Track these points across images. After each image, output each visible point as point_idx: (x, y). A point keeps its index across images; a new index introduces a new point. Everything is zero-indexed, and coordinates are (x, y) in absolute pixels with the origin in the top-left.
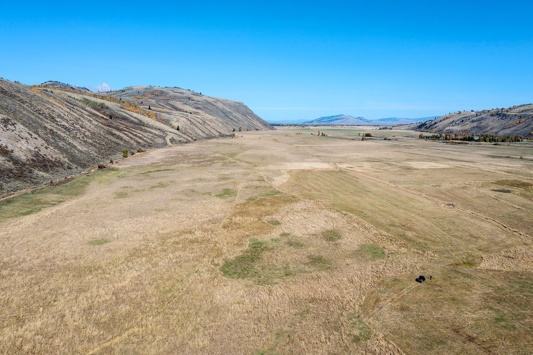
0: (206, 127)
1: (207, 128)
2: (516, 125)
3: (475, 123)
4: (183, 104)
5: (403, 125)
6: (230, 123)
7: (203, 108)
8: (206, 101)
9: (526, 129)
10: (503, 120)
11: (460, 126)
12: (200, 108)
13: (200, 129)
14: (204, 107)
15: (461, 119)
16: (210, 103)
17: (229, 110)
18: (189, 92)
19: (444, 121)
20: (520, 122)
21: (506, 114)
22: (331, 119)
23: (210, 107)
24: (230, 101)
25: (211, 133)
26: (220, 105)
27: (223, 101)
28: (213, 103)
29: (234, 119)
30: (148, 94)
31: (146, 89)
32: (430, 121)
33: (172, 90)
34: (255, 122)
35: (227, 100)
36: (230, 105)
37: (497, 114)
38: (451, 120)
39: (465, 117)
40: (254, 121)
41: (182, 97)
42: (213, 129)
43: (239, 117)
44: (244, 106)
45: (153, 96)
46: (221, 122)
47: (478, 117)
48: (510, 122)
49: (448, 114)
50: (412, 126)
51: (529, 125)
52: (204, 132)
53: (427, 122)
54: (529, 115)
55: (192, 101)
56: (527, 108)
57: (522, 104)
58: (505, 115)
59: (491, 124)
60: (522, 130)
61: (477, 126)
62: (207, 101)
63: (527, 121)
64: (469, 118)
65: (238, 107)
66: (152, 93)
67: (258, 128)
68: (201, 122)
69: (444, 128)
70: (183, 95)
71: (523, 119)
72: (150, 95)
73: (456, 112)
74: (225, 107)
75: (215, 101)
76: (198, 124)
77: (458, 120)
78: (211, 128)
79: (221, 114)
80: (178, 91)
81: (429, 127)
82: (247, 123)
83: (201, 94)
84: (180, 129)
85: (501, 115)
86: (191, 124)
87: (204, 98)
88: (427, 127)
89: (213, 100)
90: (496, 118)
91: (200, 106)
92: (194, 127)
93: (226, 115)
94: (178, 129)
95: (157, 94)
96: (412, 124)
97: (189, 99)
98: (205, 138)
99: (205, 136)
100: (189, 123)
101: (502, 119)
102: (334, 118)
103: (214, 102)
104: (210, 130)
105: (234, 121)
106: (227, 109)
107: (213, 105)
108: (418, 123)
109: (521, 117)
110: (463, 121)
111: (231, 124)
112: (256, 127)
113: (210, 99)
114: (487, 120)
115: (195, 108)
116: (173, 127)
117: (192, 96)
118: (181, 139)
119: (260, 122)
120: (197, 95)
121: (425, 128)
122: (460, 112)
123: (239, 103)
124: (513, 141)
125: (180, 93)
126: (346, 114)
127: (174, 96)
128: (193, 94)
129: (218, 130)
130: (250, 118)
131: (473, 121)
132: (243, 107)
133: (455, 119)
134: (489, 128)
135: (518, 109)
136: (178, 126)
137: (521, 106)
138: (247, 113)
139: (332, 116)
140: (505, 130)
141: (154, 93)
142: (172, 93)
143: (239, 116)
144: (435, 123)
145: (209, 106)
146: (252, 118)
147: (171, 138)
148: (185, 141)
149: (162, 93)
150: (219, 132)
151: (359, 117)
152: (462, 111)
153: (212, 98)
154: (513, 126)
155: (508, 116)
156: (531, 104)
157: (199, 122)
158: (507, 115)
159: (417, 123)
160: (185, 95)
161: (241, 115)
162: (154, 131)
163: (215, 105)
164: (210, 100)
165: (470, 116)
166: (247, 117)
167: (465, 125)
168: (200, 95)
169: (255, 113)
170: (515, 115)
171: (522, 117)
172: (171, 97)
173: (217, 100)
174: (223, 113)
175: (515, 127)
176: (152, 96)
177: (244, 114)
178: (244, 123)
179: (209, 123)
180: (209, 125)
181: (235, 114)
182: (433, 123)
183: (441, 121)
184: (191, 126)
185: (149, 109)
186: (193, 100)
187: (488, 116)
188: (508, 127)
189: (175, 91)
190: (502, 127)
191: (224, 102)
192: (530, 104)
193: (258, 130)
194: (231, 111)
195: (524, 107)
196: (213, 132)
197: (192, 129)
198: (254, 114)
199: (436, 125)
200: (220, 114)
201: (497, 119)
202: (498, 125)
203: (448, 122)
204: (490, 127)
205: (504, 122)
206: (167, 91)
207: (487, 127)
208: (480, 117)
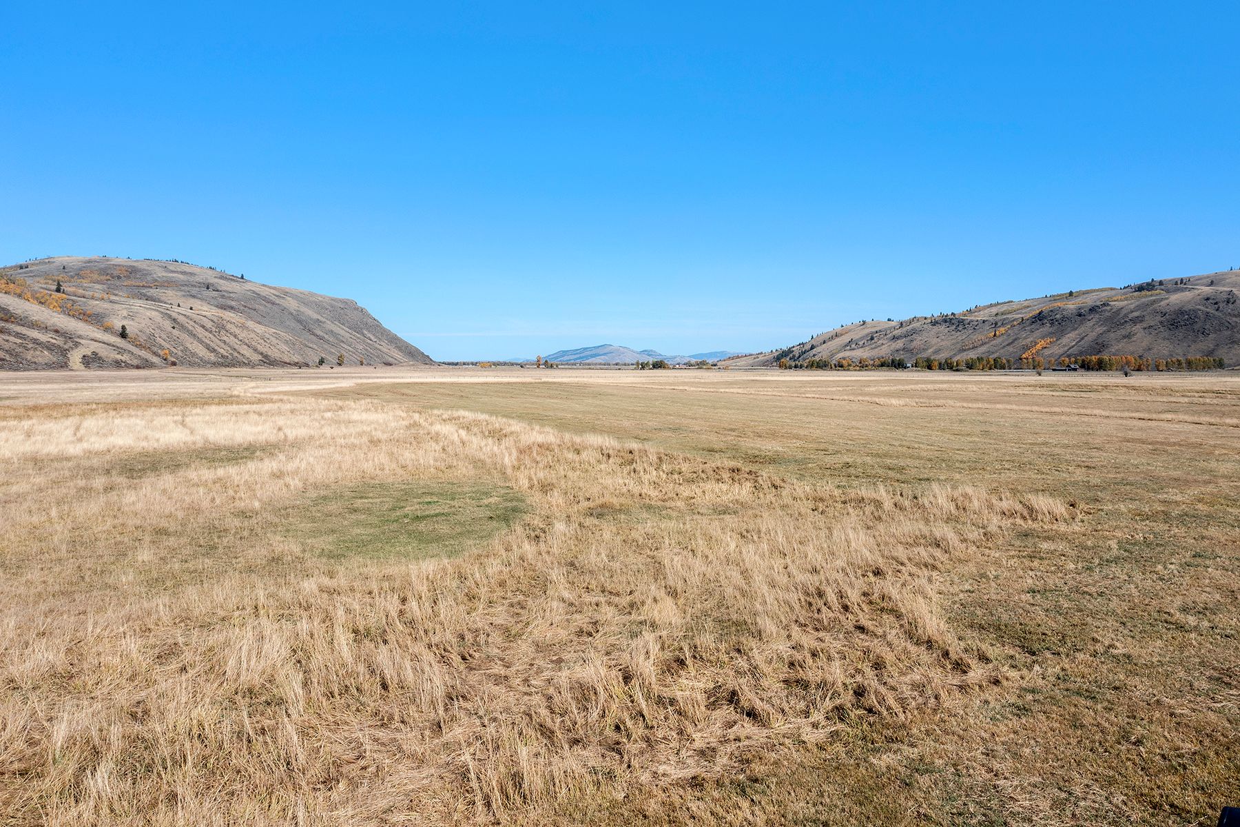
0: (225, 338)
1: (228, 341)
2: (987, 340)
3: (899, 341)
4: (184, 296)
5: (742, 357)
6: (314, 346)
7: (242, 308)
8: (254, 292)
9: (1011, 349)
10: (959, 333)
11: (867, 348)
12: (232, 308)
13: (201, 342)
14: (245, 307)
15: (867, 335)
16: (265, 299)
17: (316, 316)
18: (210, 272)
19: (830, 343)
20: (995, 335)
21: (963, 320)
22: (581, 355)
23: (262, 308)
24: (321, 296)
25: (236, 354)
26: (292, 304)
27: (302, 296)
28: (273, 298)
29: (326, 337)
30: (92, 272)
31: (89, 262)
32: (800, 344)
33: (162, 267)
34: (385, 347)
35: (312, 294)
36: (319, 306)
37: (946, 321)
38: (846, 339)
39: (877, 332)
40: (383, 344)
41: (188, 283)
42: (246, 344)
43: (342, 333)
44: (356, 309)
45: (104, 278)
46: (286, 342)
47: (905, 329)
48: (975, 337)
49: (838, 328)
50: (761, 358)
51: (1016, 339)
52: (214, 351)
53: (794, 347)
54: (1014, 320)
55: (214, 292)
56: (1005, 308)
57: (993, 302)
58: (961, 322)
59: (935, 341)
60: (1002, 351)
61: (904, 349)
62: (257, 294)
63: (1009, 332)
64: (884, 333)
65: (342, 311)
66: (103, 271)
67: (390, 359)
68: (209, 325)
69: (832, 355)
70: (192, 279)
71: (1002, 330)
72: (95, 276)
73: (857, 321)
74: (303, 309)
75: (277, 294)
76: (200, 330)
77: (862, 338)
78: (239, 343)
79: (293, 324)
80: (179, 270)
81: (799, 357)
82: (361, 347)
83: (242, 277)
84: (130, 335)
85: (953, 321)
86: (174, 328)
87: (248, 286)
88: (794, 356)
89: (272, 291)
90: (942, 328)
91: (233, 303)
92: (184, 336)
93: (306, 326)
94: (123, 335)
95: (116, 273)
96: (761, 353)
97: (208, 288)
98: (214, 364)
99: (212, 357)
100: (167, 325)
101: (957, 330)
102: (589, 353)
103: (277, 296)
104: (236, 347)
105: (327, 342)
106: (311, 313)
107: (273, 304)
108: (774, 351)
109: (996, 324)
110: (872, 339)
111: (316, 348)
112: (387, 357)
113: (267, 289)
114: (925, 334)
115: (217, 306)
116: (107, 329)
117: (216, 280)
118: (125, 357)
119: (400, 349)
120: (232, 279)
121: (790, 359)
122: (864, 322)
123: (344, 302)
124: (990, 369)
125: (184, 273)
126: (616, 344)
127: (164, 279)
128: (222, 278)
129: (260, 348)
130: (372, 338)
131: (895, 338)
132: (355, 312)
133: (855, 337)
134: (930, 351)
135: (986, 311)
136: (123, 327)
137: (991, 306)
138: (364, 324)
139: (585, 349)
140: (965, 353)
141: (109, 272)
142: (160, 273)
143: (342, 331)
144: (812, 347)
145: (261, 304)
146: (376, 337)
147: (89, 354)
148: (135, 362)
149: (132, 271)
150: (262, 354)
151: (645, 351)
152: (868, 320)
153: (274, 288)
154: (982, 345)
155: (969, 324)
156: (1012, 302)
157: (203, 327)
158: (966, 322)
159: (772, 351)
160: (198, 279)
161: (347, 329)
162: (34, 334)
163: (277, 302)
164: (265, 292)
165: (886, 330)
166: (364, 335)
167: (879, 346)
168: (241, 280)
169: (386, 324)
170: (984, 322)
171: (999, 324)
172: (156, 281)
173: (286, 293)
174: (300, 322)
175: (987, 346)
176: (102, 277)
177: (356, 328)
178: (354, 348)
179: (237, 331)
180: (235, 336)
181: (330, 325)
182: (808, 347)
183: (824, 342)
184: (176, 332)
185: (58, 290)
186: (217, 291)
187: (925, 326)
188: (971, 346)
189: (171, 268)
190: (959, 346)
191: (303, 299)
192: (1009, 302)
193: (391, 365)
194: (320, 318)
195: (999, 307)
196: (244, 352)
197: (177, 341)
198: (385, 330)
199: (814, 351)
200: (288, 323)
201: (946, 331)
202: (949, 343)
203: (841, 343)
204: (934, 348)
205: (961, 336)
206: (147, 268)
207: (927, 349)
208: (908, 328)
